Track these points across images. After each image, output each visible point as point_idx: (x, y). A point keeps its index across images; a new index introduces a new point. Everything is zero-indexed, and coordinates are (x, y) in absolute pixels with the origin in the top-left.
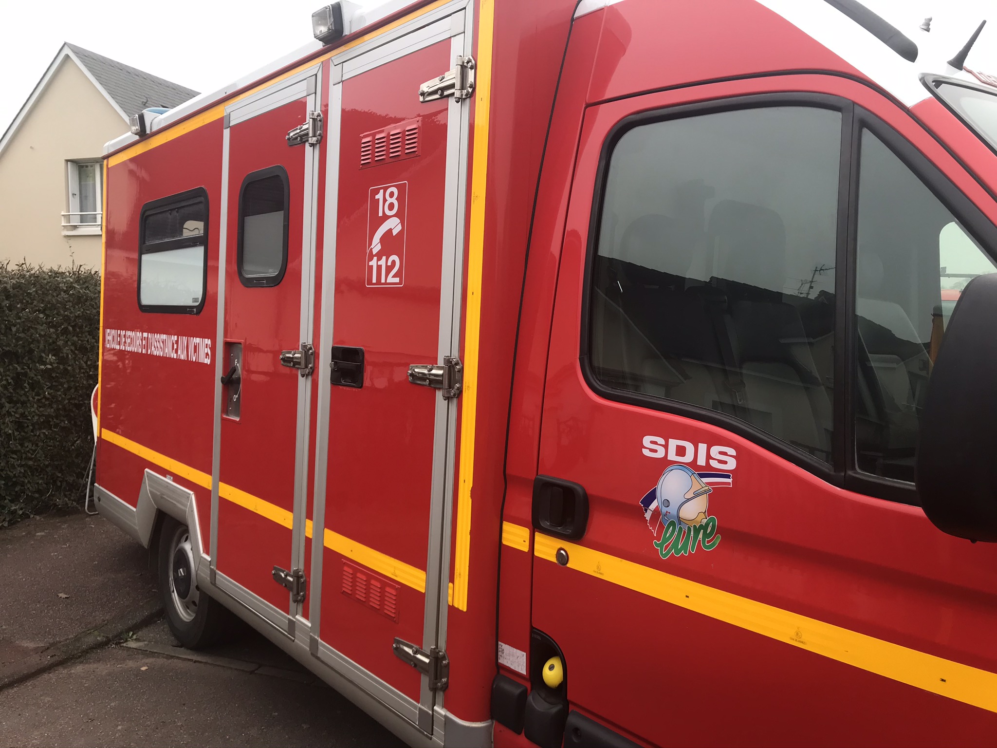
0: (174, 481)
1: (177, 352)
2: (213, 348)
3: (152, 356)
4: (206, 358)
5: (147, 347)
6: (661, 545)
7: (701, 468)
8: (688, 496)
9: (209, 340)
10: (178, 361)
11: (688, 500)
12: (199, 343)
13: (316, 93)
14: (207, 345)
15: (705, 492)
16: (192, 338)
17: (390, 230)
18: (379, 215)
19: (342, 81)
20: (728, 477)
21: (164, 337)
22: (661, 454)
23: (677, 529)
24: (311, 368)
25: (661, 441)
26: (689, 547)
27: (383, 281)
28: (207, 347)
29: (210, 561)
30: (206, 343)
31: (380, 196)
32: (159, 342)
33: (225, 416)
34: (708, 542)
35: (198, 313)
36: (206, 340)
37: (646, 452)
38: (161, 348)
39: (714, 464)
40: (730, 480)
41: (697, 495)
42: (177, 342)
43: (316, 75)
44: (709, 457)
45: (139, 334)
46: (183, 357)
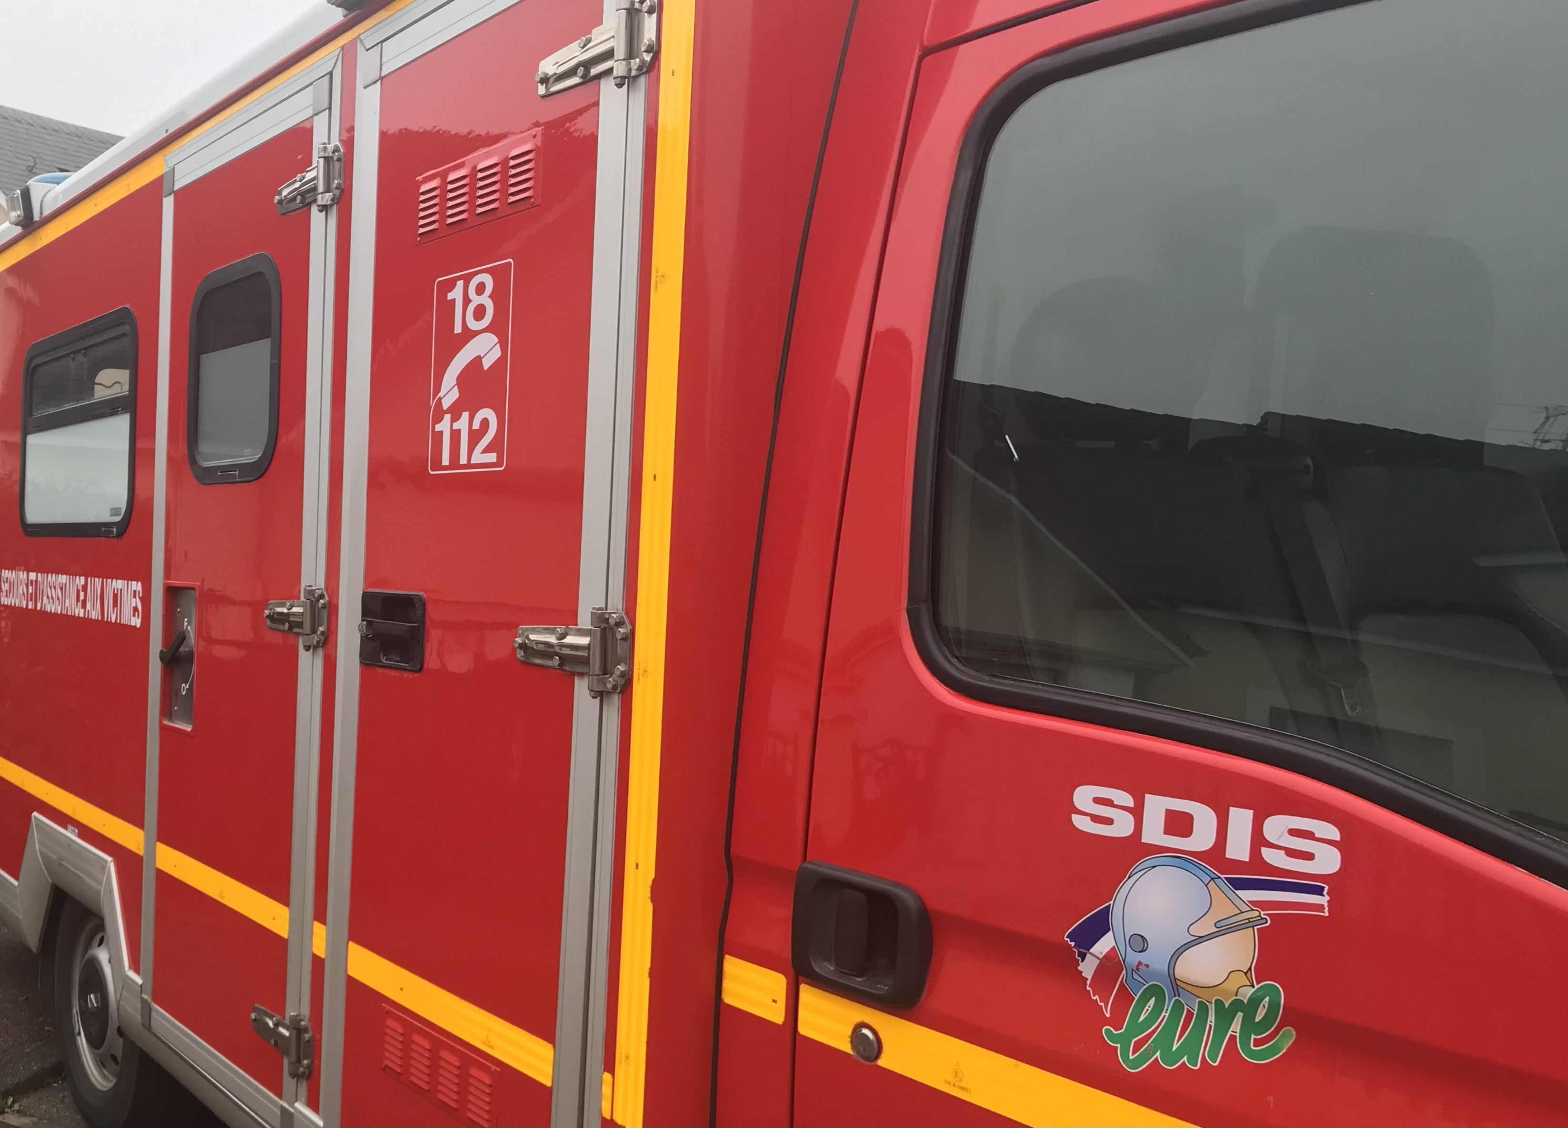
0: (80, 836)
1: (84, 606)
2: (146, 599)
3: (43, 613)
4: (134, 615)
5: (34, 597)
6: (1124, 1040)
7: (1236, 865)
8: (1199, 930)
9: (139, 583)
10: (87, 621)
11: (1201, 940)
12: (121, 590)
13: (330, 109)
14: (135, 592)
15: (1249, 924)
16: (109, 581)
17: (478, 360)
18: (456, 332)
19: (382, 78)
20: (1319, 891)
21: (63, 579)
22: (1123, 826)
23: (1168, 1006)
24: (323, 633)
25: (1124, 798)
26: (1204, 1050)
27: (463, 460)
28: (135, 597)
29: (141, 985)
30: (134, 588)
31: (456, 294)
32: (55, 588)
33: (166, 722)
34: (1257, 1043)
35: (120, 534)
36: (134, 583)
37: (1081, 823)
38: (58, 599)
39: (1270, 856)
40: (1323, 900)
41: (1223, 929)
42: (85, 588)
43: (331, 74)
44: (1258, 840)
45: (22, 575)
46: (94, 615)
